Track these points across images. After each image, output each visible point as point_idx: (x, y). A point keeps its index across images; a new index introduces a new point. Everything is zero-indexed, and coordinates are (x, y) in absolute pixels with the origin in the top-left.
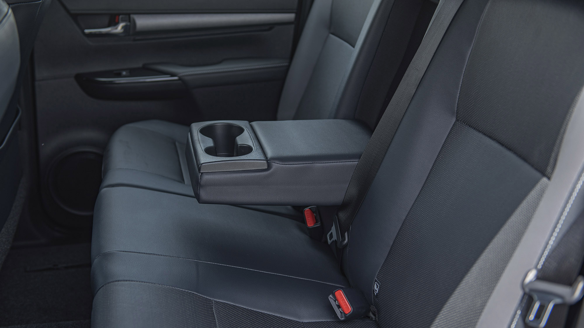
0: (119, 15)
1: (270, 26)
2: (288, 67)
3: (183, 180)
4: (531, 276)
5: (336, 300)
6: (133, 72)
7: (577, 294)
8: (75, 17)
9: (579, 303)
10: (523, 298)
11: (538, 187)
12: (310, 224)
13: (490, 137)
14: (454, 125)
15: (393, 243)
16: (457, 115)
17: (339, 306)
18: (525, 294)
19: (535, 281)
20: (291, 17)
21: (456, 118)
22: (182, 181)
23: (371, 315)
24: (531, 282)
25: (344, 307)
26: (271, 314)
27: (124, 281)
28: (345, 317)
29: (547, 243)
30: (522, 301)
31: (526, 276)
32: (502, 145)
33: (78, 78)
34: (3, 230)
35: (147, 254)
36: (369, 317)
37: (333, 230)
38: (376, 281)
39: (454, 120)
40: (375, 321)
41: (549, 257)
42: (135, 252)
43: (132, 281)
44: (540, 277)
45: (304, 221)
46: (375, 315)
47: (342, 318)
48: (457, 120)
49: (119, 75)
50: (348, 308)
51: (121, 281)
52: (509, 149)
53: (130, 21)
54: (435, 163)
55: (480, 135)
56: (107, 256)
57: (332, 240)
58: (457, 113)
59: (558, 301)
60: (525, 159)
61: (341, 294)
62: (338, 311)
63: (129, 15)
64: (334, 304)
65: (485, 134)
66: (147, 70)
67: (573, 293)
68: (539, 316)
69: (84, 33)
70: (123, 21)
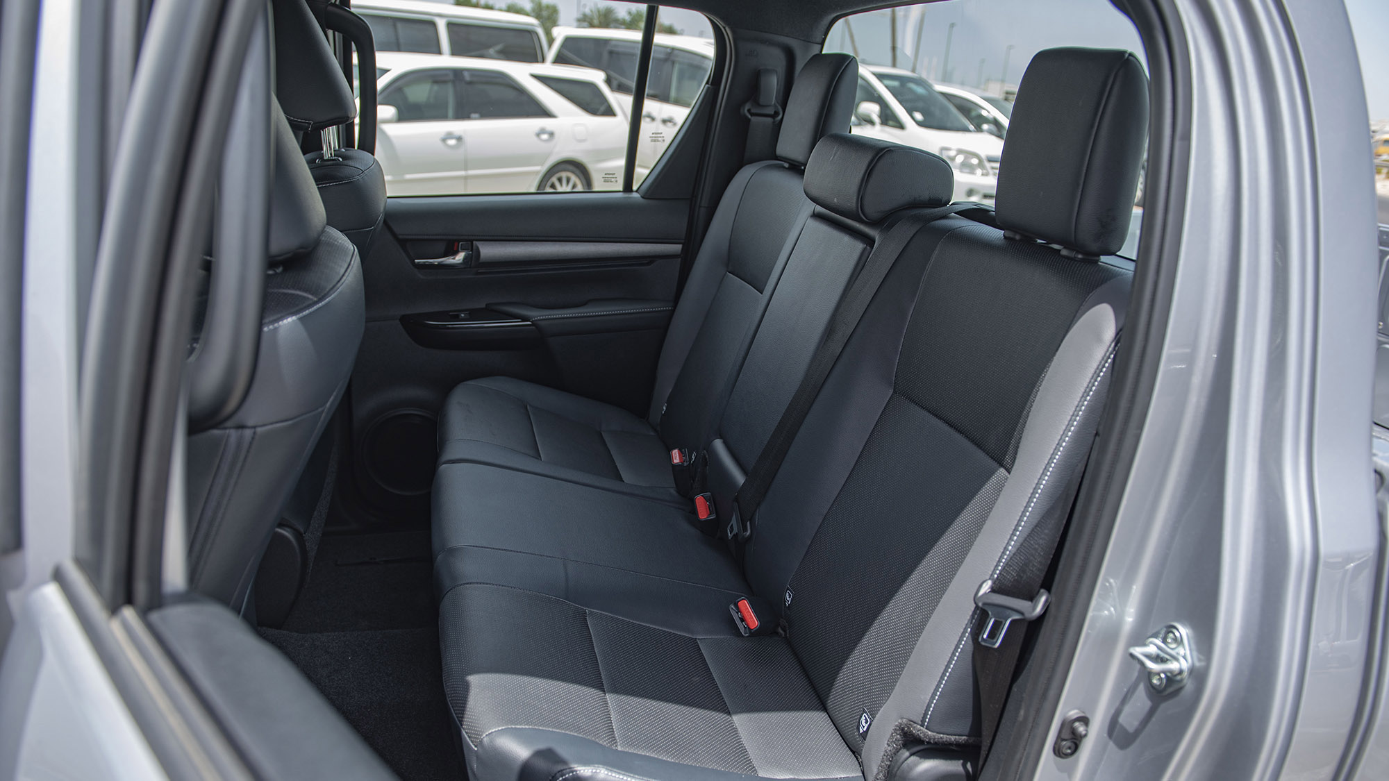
0: (459, 241)
1: (650, 259)
2: (673, 311)
3: (540, 456)
4: (986, 587)
5: (739, 611)
6: (474, 315)
7: (1039, 609)
8: (403, 243)
9: (1042, 617)
10: (974, 612)
11: (994, 479)
12: (703, 514)
13: (936, 415)
14: (890, 398)
15: (811, 543)
16: (895, 386)
17: (742, 620)
18: (977, 607)
19: (990, 592)
20: (677, 248)
21: (894, 390)
22: (538, 456)
23: (780, 631)
24: (985, 594)
25: (749, 621)
26: (657, 627)
27: (477, 583)
28: (750, 632)
29: (1006, 549)
30: (973, 616)
31: (980, 586)
32: (951, 426)
33: (405, 320)
34: (315, 513)
35: (502, 550)
36: (777, 633)
37: (734, 521)
38: (788, 589)
39: (891, 391)
40: (786, 637)
41: (1007, 564)
42: (488, 548)
43: (487, 584)
44: (996, 590)
45: (694, 511)
46: (785, 631)
47: (745, 634)
48: (895, 392)
49: (456, 318)
50: (754, 622)
51: (474, 583)
52: (960, 432)
53: (472, 250)
54: (866, 444)
55: (924, 412)
56: (452, 551)
57: (732, 534)
58: (895, 383)
59: (1017, 617)
60: (978, 445)
61: (745, 605)
62: (741, 626)
63: (472, 241)
64: (736, 617)
65: (929, 412)
66: (491, 312)
67: (1034, 609)
68: (993, 635)
69: (413, 263)
70: (463, 250)
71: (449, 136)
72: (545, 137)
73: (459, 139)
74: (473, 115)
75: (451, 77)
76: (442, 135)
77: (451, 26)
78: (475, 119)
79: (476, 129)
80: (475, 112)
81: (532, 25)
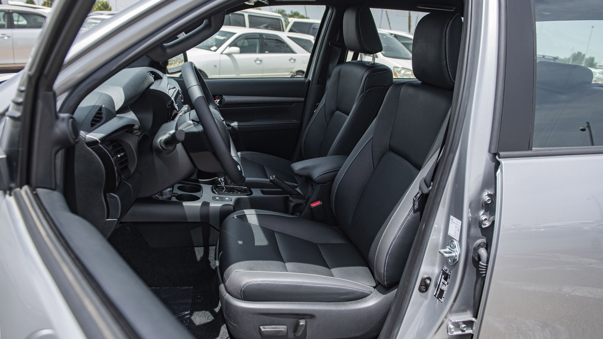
71: (257, 59)
72: (292, 61)
73: (261, 61)
74: (266, 52)
75: (258, 36)
76: (255, 59)
77: (249, 16)
78: (267, 53)
79: (267, 57)
80: (267, 51)
81: (280, 17)
